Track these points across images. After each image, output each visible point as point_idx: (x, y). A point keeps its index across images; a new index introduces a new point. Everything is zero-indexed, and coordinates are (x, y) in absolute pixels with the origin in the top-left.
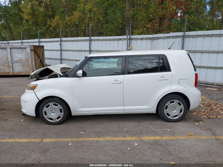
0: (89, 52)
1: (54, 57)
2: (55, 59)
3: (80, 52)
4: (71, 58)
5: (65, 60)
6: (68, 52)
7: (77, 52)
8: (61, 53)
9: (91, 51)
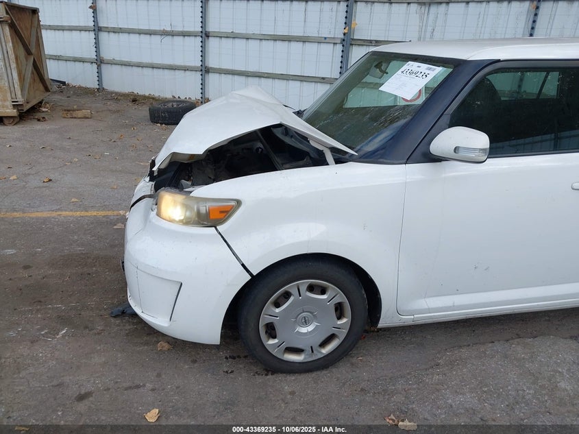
0: (200, 39)
1: (69, 54)
2: (76, 60)
3: (168, 39)
4: (135, 59)
5: (113, 63)
6: (124, 37)
7: (157, 38)
8: (97, 39)
9: (208, 36)
